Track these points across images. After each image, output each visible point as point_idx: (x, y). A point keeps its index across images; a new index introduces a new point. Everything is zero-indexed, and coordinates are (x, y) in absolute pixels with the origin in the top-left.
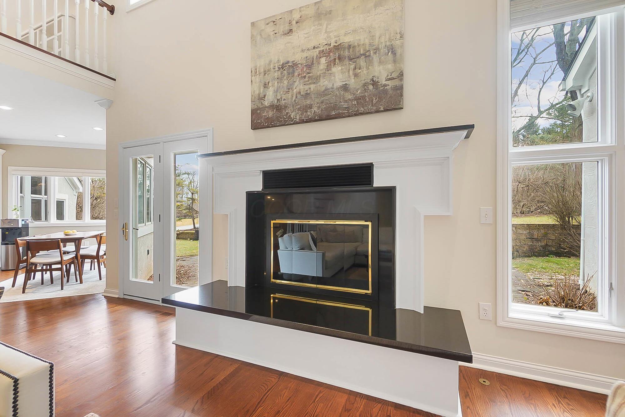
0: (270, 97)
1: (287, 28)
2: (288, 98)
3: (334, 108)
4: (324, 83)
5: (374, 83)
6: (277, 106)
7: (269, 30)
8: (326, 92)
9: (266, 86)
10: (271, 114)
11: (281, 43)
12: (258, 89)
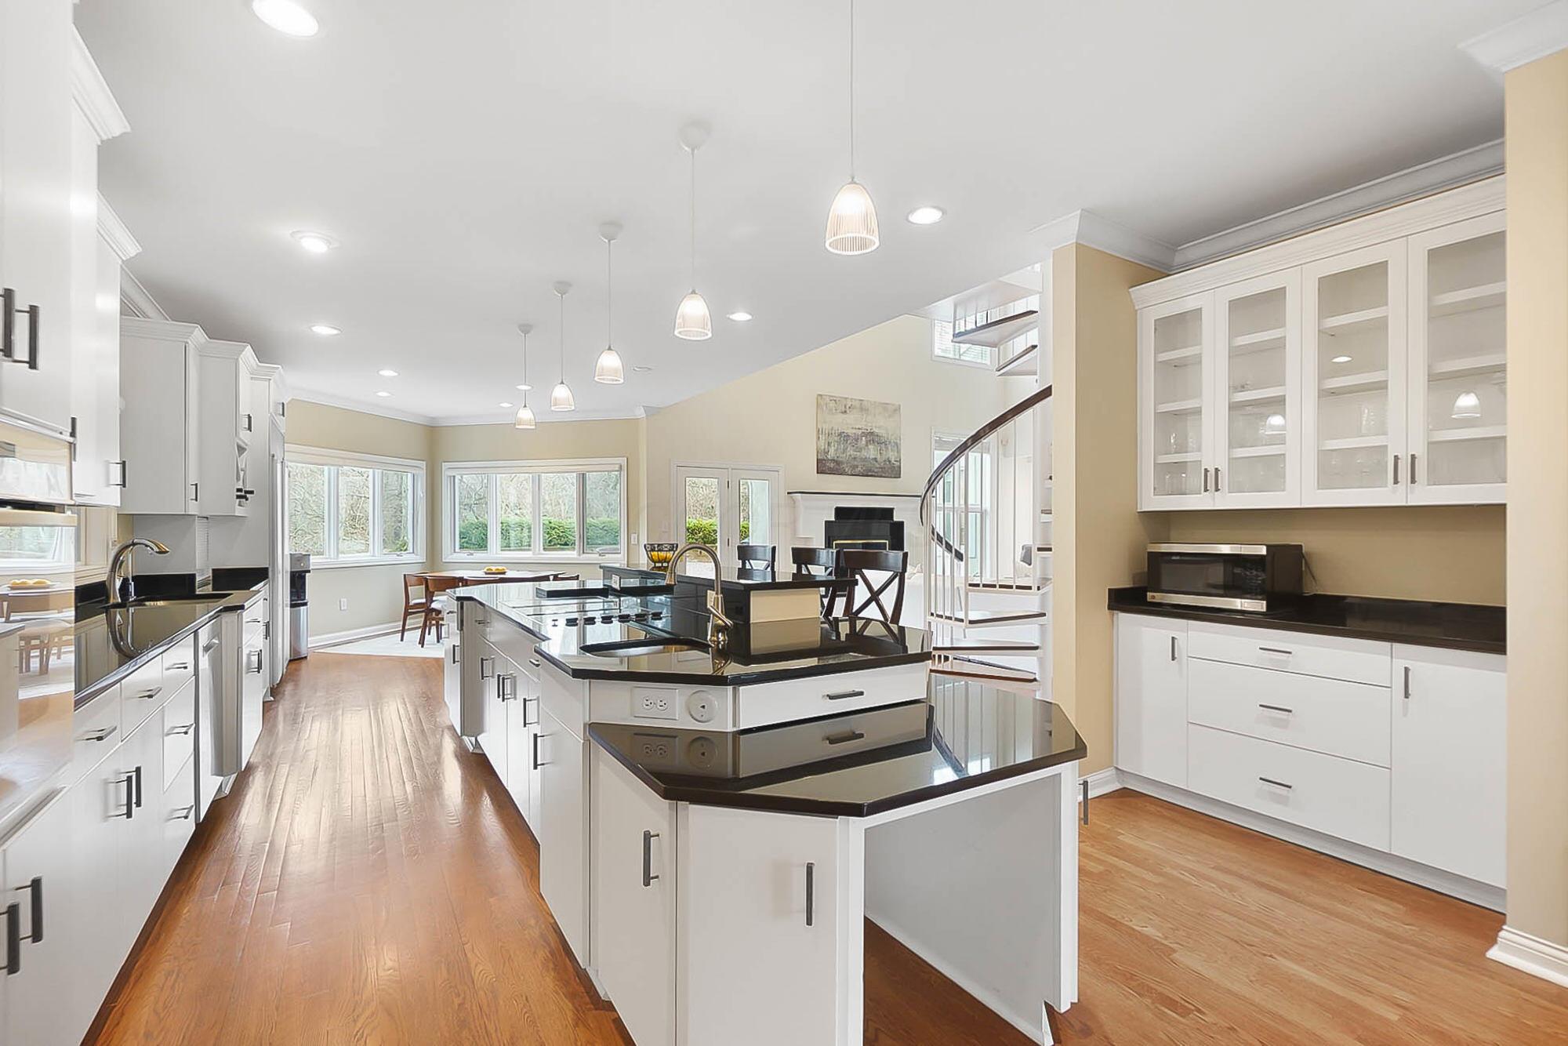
0: (832, 454)
1: (843, 410)
2: (843, 458)
3: (870, 471)
4: (864, 454)
5: (890, 462)
6: (837, 461)
7: (832, 404)
8: (865, 460)
9: (829, 444)
10: (832, 465)
11: (840, 417)
12: (823, 444)
